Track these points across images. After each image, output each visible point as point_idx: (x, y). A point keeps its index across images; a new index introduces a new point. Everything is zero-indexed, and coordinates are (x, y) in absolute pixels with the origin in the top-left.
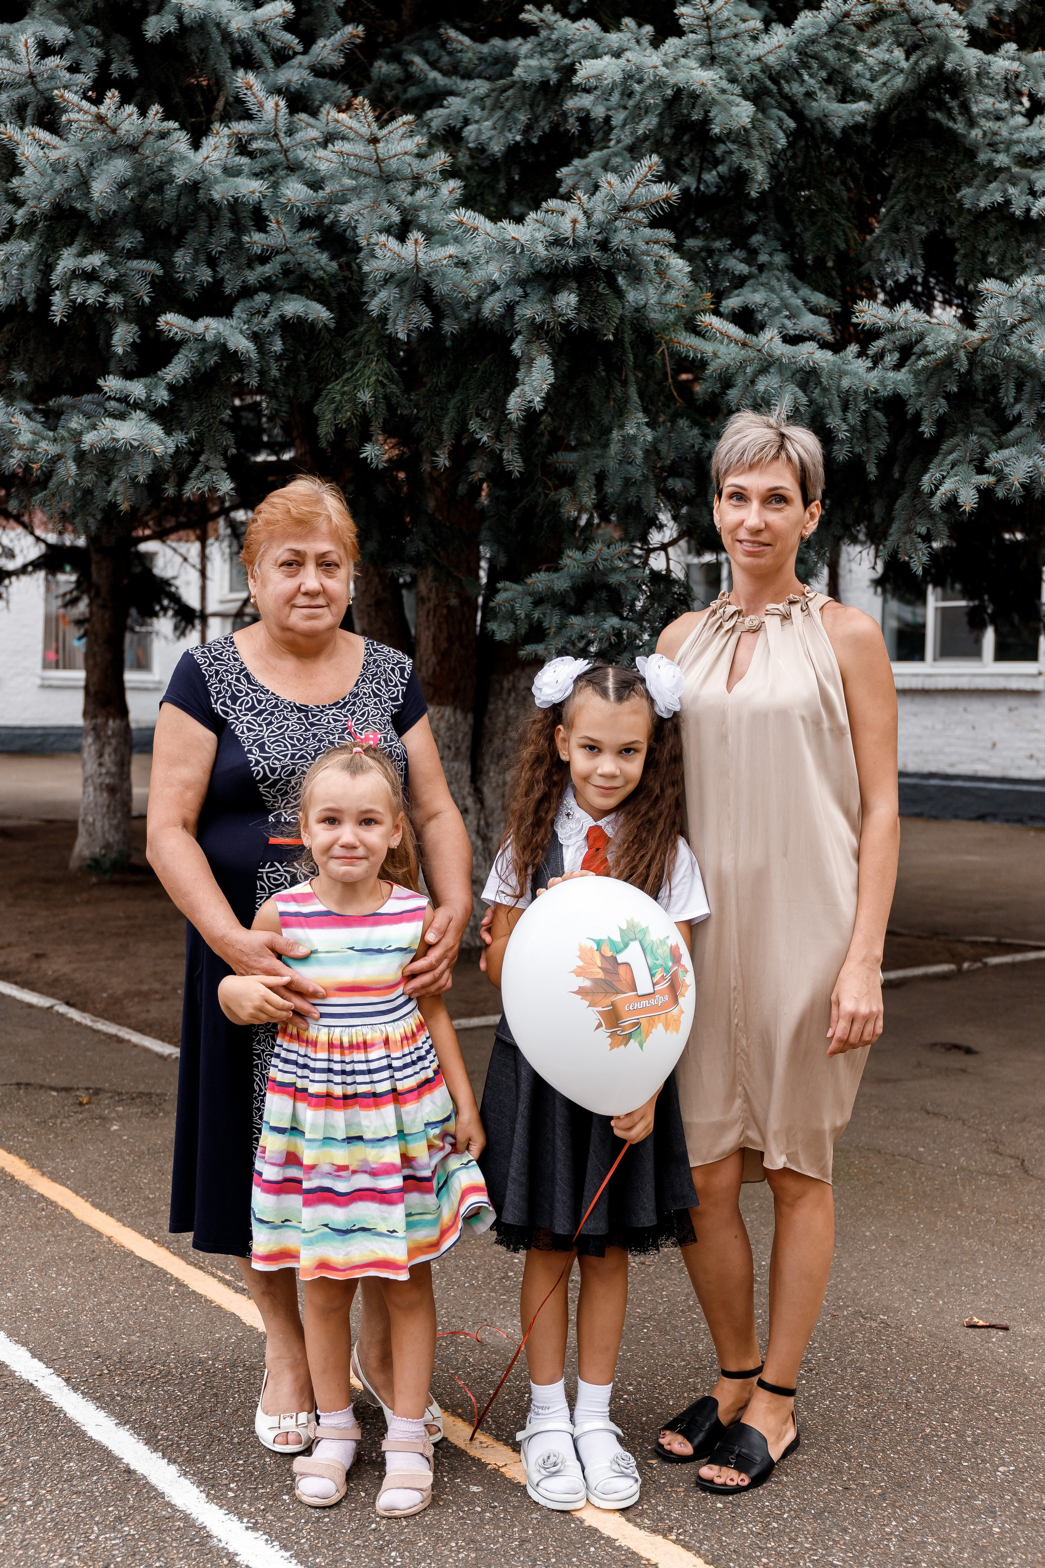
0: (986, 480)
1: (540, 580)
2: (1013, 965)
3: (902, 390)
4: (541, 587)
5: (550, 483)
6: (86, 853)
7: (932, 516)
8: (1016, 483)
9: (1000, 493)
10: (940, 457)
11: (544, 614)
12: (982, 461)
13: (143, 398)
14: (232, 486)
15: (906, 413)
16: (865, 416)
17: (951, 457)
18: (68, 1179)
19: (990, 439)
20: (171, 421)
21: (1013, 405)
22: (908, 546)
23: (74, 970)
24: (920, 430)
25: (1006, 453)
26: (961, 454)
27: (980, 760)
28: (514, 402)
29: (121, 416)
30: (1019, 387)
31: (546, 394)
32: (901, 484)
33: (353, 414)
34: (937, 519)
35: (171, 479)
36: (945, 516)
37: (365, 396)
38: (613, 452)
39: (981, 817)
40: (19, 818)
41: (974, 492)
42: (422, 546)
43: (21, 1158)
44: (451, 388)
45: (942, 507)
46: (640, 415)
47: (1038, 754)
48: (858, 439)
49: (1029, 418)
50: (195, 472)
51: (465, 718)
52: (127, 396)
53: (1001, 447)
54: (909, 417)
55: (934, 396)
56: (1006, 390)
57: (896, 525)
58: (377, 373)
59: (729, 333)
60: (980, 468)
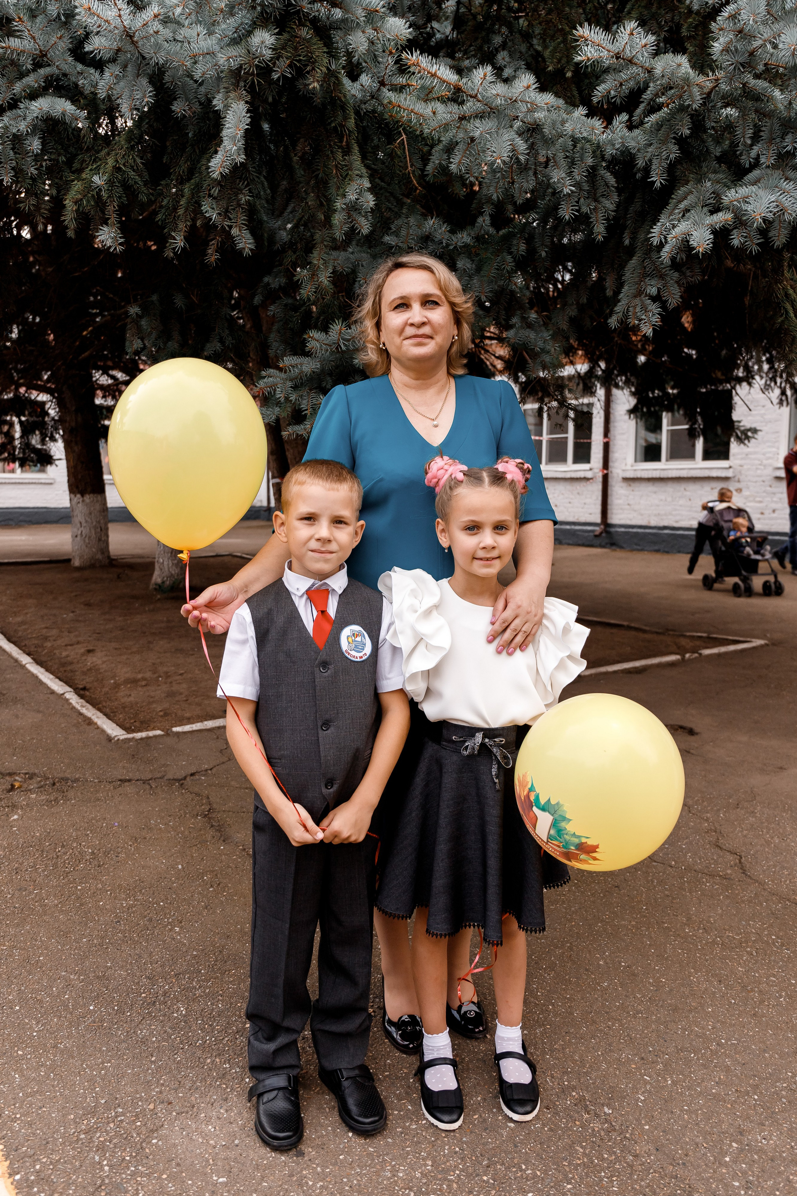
0: (721, 219)
1: (292, 364)
2: (719, 656)
4: (295, 371)
6: (159, 581)
7: (661, 271)
9: (737, 238)
10: (670, 207)
11: (301, 397)
12: (716, 203)
16: (592, 173)
17: (682, 205)
21: (750, 148)
22: (637, 309)
24: (651, 180)
25: (745, 191)
26: (695, 200)
36: (675, 270)
41: (708, 232)
49: (768, 159)
54: (639, 169)
55: (664, 143)
57: (626, 288)
58: (117, 161)
59: (439, 74)
60: (715, 210)
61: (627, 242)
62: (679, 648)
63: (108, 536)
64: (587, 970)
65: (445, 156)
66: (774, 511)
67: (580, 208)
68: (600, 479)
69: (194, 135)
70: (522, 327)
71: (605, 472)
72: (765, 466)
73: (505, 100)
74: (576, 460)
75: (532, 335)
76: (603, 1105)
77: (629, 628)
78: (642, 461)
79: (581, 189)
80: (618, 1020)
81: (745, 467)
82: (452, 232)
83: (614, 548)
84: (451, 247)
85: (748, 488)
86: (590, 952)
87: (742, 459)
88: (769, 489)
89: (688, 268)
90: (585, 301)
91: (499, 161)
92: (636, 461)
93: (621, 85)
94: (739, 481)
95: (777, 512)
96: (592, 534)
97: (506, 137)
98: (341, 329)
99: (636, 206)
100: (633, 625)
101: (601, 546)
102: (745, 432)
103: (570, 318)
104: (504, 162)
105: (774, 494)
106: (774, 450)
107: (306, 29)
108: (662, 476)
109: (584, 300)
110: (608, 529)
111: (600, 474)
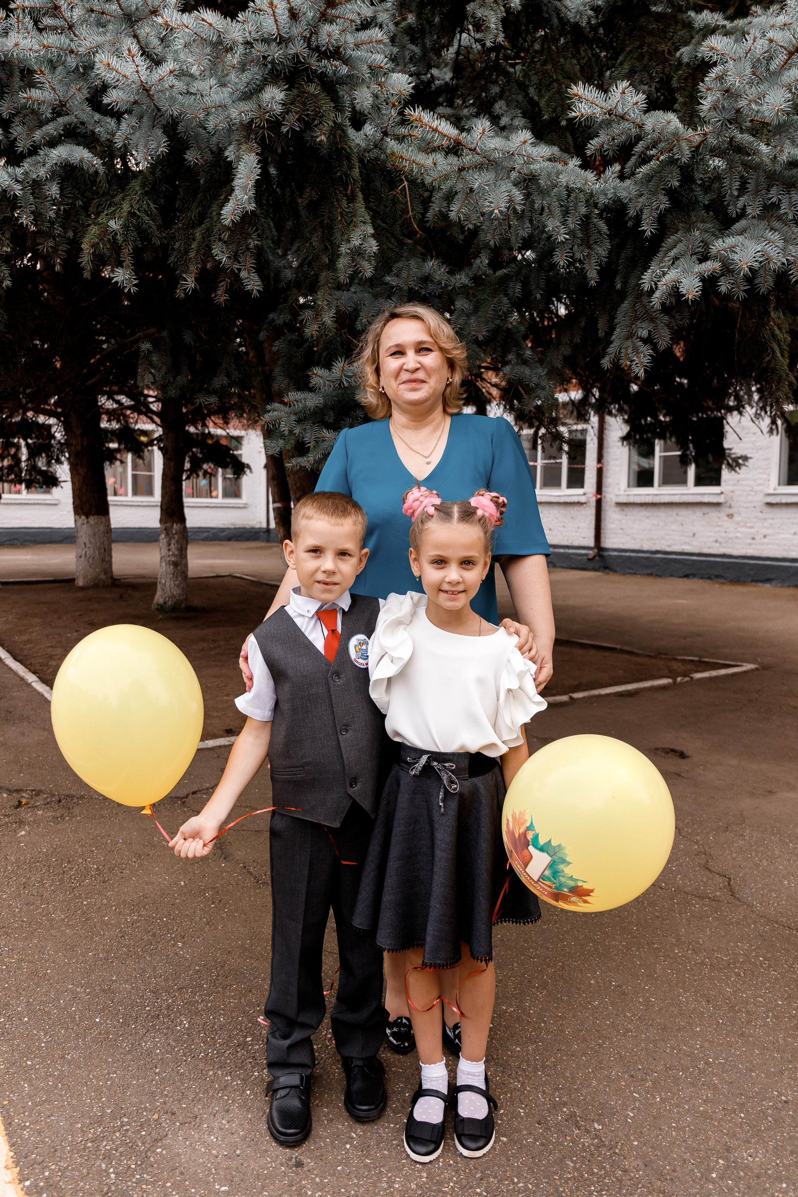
0: (710, 267)
1: (295, 399)
2: (710, 679)
4: (296, 404)
7: (653, 316)
9: (725, 285)
10: (661, 254)
11: (305, 430)
12: (706, 252)
16: (586, 221)
17: (672, 253)
21: (738, 199)
22: (630, 351)
25: (733, 241)
26: (685, 248)
27: (686, 543)
36: (666, 314)
41: (698, 280)
45: (663, 306)
48: (579, 244)
49: (756, 209)
54: (631, 218)
55: (655, 194)
57: (617, 331)
58: (132, 206)
59: (440, 129)
60: (703, 259)
61: (619, 286)
62: (670, 671)
63: (111, 557)
64: (578, 989)
65: (445, 204)
66: (765, 537)
67: (574, 254)
68: (593, 504)
69: (206, 182)
70: (517, 364)
71: (599, 496)
72: (756, 492)
73: (503, 154)
74: (570, 485)
75: (527, 371)
76: (593, 1121)
77: (622, 651)
78: (634, 486)
79: (575, 237)
80: (609, 1038)
81: (737, 493)
82: (451, 273)
83: (607, 571)
84: (450, 288)
85: (739, 514)
86: (581, 971)
87: (734, 485)
88: (760, 514)
89: (677, 312)
90: (579, 340)
91: (496, 211)
92: (629, 486)
93: (613, 139)
94: (730, 507)
95: (768, 537)
96: (585, 558)
97: (503, 188)
98: (344, 366)
99: (627, 253)
100: (625, 648)
101: (595, 570)
102: (735, 460)
103: (564, 356)
104: (501, 212)
105: (765, 519)
106: (765, 476)
107: (314, 85)
108: (654, 501)
109: (577, 340)
110: (601, 553)
111: (594, 499)
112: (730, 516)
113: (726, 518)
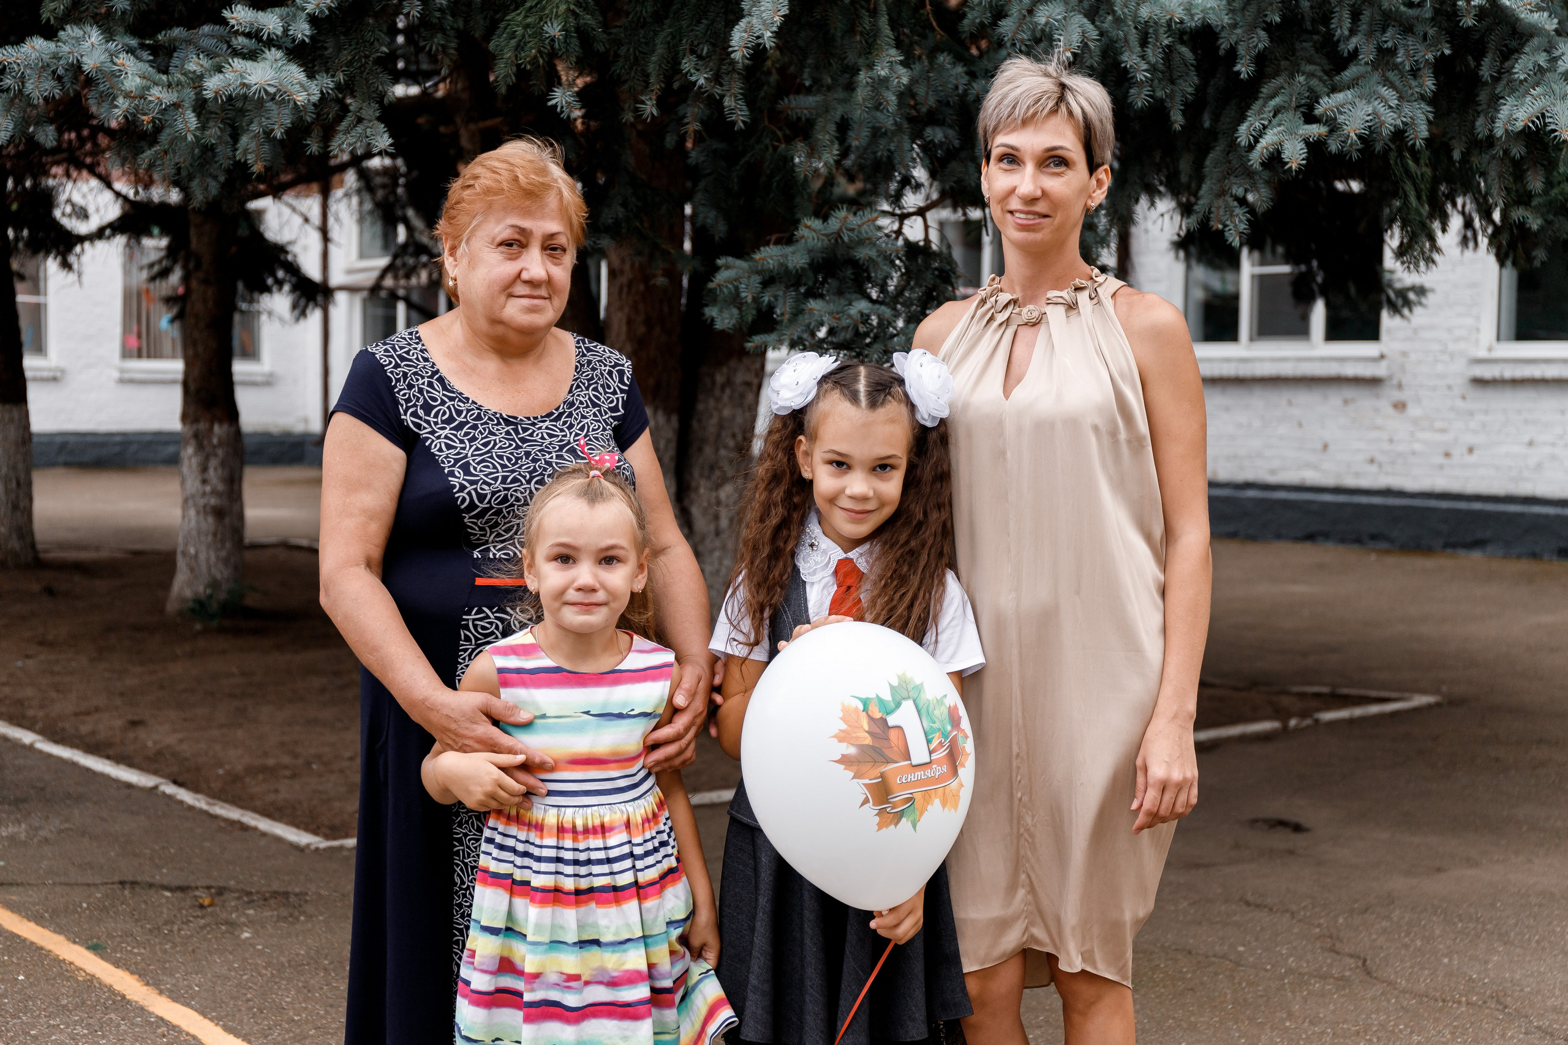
0: (1316, 130)
1: (770, 255)
2: (1351, 722)
3: (1213, 19)
4: (771, 264)
5: (779, 134)
6: (188, 593)
7: (1250, 174)
8: (1352, 134)
9: (1334, 146)
10: (1260, 102)
11: (776, 297)
12: (1311, 108)
13: (279, 33)
14: (391, 141)
15: (1218, 48)
16: (1168, 52)
17: (1273, 103)
18: (193, 999)
19: (1321, 80)
20: (313, 61)
21: (1348, 38)
22: (1222, 212)
23: (181, 741)
24: (1236, 68)
25: (1339, 97)
26: (1286, 98)
27: (1309, 465)
28: (739, 37)
29: (252, 56)
30: (1356, 16)
31: (779, 28)
32: (1213, 135)
33: (540, 52)
34: (1257, 177)
35: (315, 134)
36: (1266, 175)
37: (554, 29)
38: (860, 99)
39: (1310, 537)
40: (97, 548)
41: (1302, 145)
42: (621, 212)
43: (132, 973)
44: (659, 18)
45: (1263, 164)
46: (893, 51)
47: (1379, 457)
48: (1160, 80)
49: (1368, 54)
50: (344, 124)
51: (669, 420)
52: (259, 30)
53: (1334, 89)
54: (1221, 52)
55: (1252, 28)
56: (1340, 20)
57: (1207, 184)
60: (1308, 118)
62: (1277, 710)
63: (30, 498)
66: (1471, 450)
67: (1155, 93)
72: (1452, 356)
79: (1156, 73)
81: (1413, 357)
87: (1406, 340)
88: (1460, 403)
94: (1400, 386)
95: (1476, 452)
98: (846, 217)
99: (1218, 82)
102: (1402, 293)
106: (1469, 321)
112: (1400, 406)
113: (1391, 411)
